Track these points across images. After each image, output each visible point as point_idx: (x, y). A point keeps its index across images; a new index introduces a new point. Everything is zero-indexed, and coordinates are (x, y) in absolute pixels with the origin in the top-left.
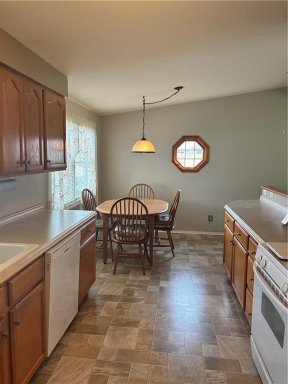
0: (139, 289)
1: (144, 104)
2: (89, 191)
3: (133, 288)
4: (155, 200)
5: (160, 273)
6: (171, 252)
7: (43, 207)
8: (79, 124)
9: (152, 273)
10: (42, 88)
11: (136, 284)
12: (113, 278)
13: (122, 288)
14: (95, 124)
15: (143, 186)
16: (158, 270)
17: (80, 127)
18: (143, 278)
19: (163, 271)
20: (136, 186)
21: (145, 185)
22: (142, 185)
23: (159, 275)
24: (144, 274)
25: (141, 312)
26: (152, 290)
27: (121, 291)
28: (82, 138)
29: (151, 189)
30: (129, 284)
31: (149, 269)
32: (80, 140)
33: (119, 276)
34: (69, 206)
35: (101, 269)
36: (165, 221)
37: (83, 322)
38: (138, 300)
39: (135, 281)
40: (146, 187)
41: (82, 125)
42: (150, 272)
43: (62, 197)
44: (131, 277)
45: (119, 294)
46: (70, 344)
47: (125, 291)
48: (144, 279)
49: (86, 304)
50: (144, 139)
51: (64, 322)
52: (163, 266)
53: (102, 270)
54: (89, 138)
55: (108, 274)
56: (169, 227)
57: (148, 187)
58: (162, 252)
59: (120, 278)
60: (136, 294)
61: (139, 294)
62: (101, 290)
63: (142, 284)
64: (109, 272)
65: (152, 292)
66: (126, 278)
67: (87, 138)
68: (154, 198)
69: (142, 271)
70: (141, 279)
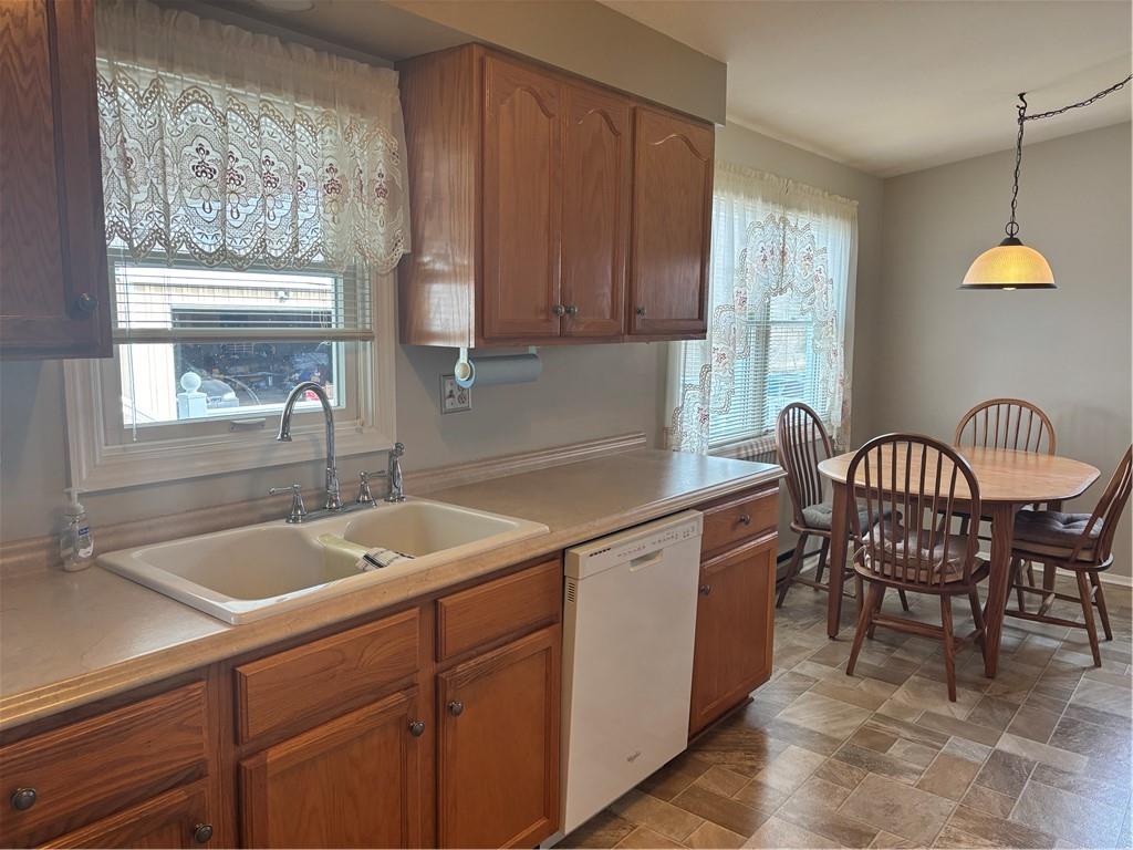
0: (917, 737)
1: (1022, 118)
2: (808, 411)
3: (894, 728)
4: (1056, 459)
5: (1014, 707)
6: (1089, 649)
7: (642, 440)
8: (787, 206)
9: (986, 702)
10: (633, 105)
11: (909, 720)
12: (839, 684)
13: (858, 722)
14: (856, 203)
15: (1014, 408)
16: (1013, 698)
17: (791, 217)
18: (944, 709)
19: (1030, 702)
20: (986, 406)
21: (1022, 404)
22: (1010, 402)
23: (1008, 713)
24: (953, 699)
25: (892, 809)
26: (959, 753)
27: (851, 728)
28: (797, 246)
29: (1044, 420)
30: (889, 714)
31: (978, 687)
32: (790, 255)
33: (862, 684)
34: (739, 449)
35: (815, 651)
36: (1072, 535)
37: (700, 781)
38: (895, 770)
39: (911, 712)
40: (1026, 412)
41: (801, 209)
42: (976, 696)
43: (705, 418)
44: (900, 695)
45: (838, 735)
46: (642, 825)
47: (863, 733)
48: (949, 714)
49: (728, 737)
50: (1013, 241)
51: (630, 759)
52: (1038, 690)
53: (817, 655)
54: (825, 249)
55: (830, 669)
56: (1086, 556)
57: (1033, 410)
58: (1055, 644)
59: (865, 689)
60: (896, 751)
61: (906, 752)
62: (788, 710)
63: (935, 727)
64: (833, 665)
65: (959, 760)
66: (885, 694)
67: (819, 247)
68: (1052, 452)
69: (945, 687)
70: (934, 710)
